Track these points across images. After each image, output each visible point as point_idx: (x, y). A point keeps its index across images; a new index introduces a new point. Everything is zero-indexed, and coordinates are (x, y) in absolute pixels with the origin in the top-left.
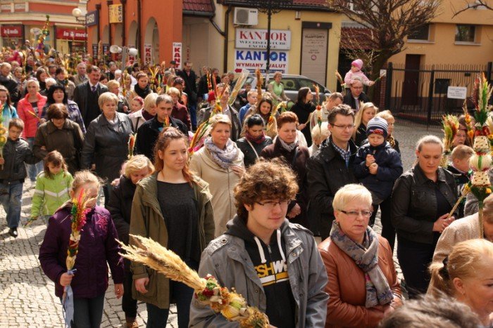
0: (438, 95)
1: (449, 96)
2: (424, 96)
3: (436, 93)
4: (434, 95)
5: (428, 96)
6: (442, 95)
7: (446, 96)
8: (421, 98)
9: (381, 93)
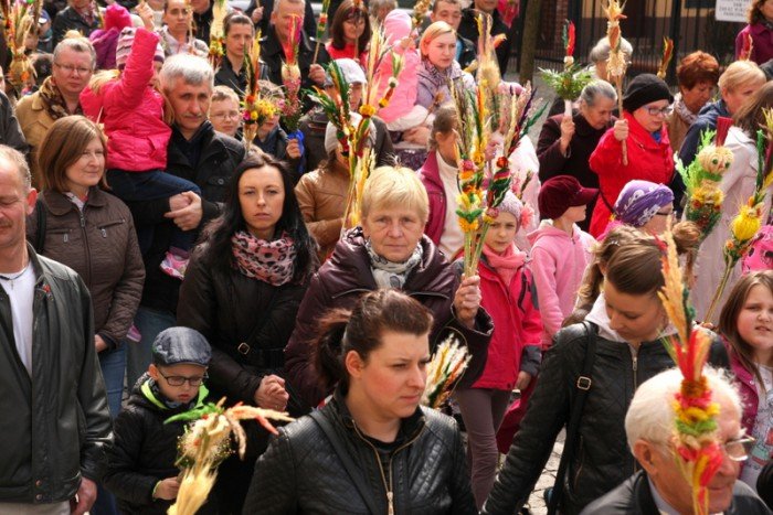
0: (693, 13)
1: (720, 16)
2: (660, 13)
3: (688, 6)
4: (684, 13)
5: (669, 14)
6: (704, 13)
7: (712, 16)
8: (654, 19)
9: (558, 8)
